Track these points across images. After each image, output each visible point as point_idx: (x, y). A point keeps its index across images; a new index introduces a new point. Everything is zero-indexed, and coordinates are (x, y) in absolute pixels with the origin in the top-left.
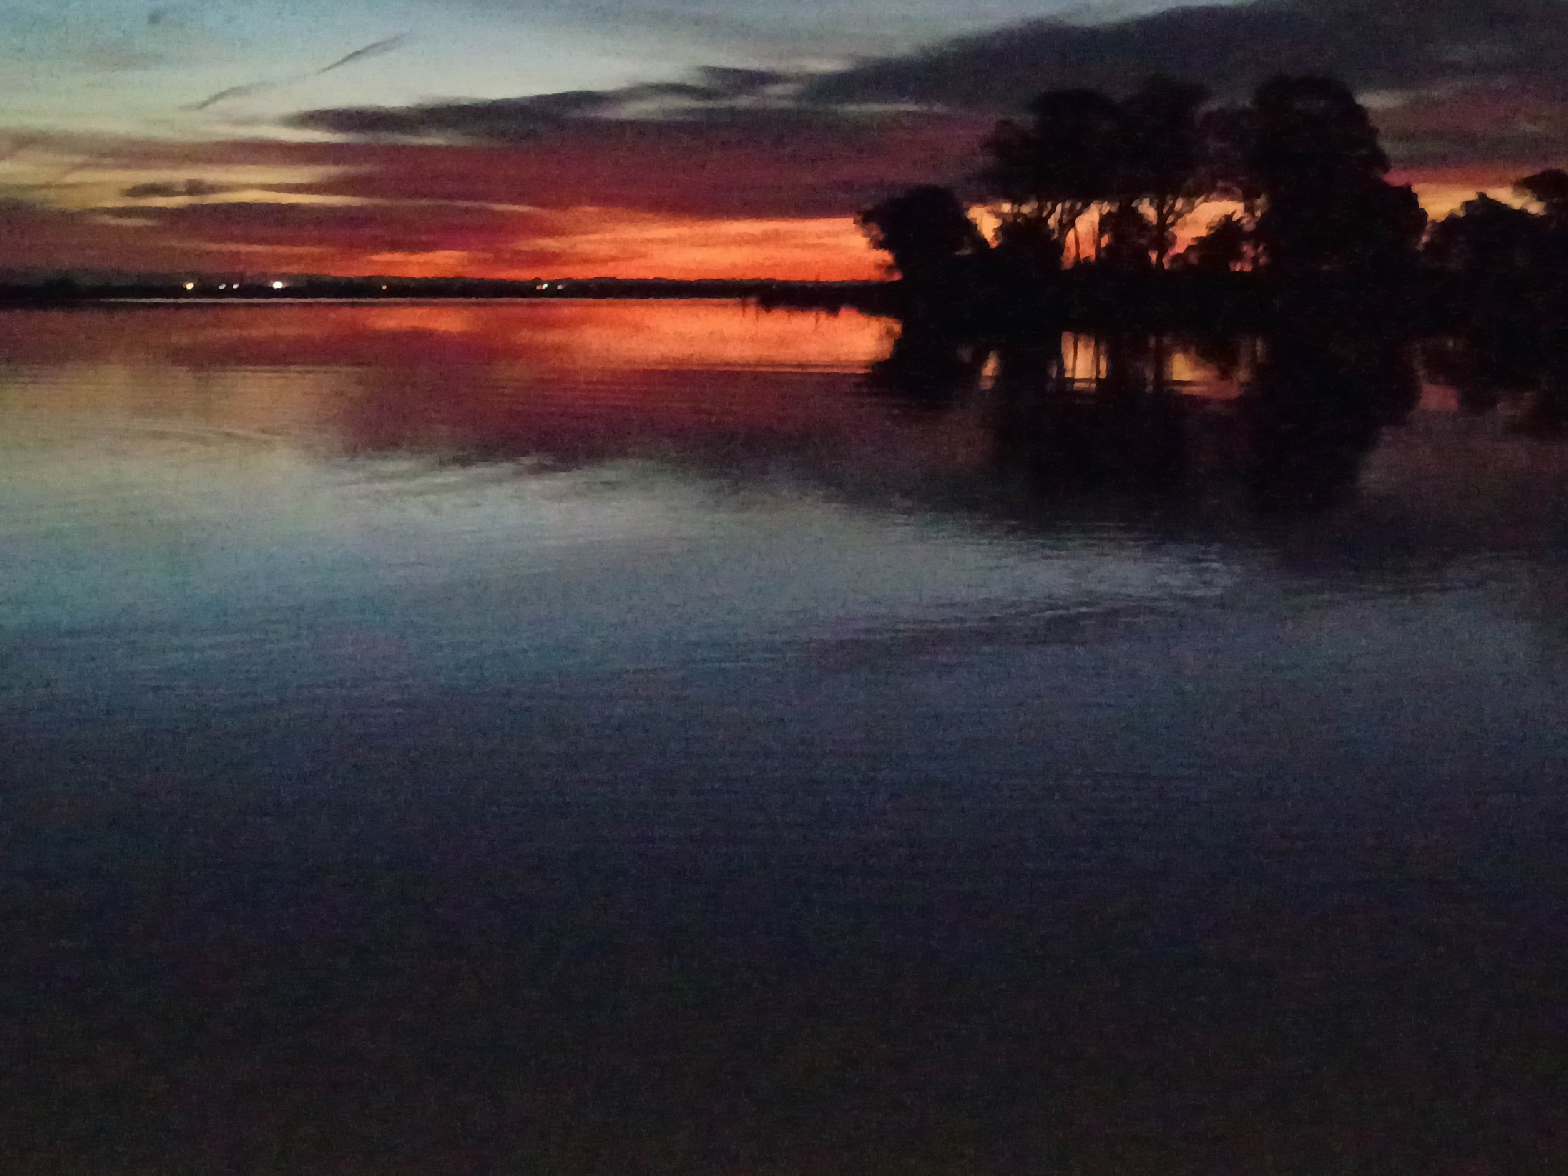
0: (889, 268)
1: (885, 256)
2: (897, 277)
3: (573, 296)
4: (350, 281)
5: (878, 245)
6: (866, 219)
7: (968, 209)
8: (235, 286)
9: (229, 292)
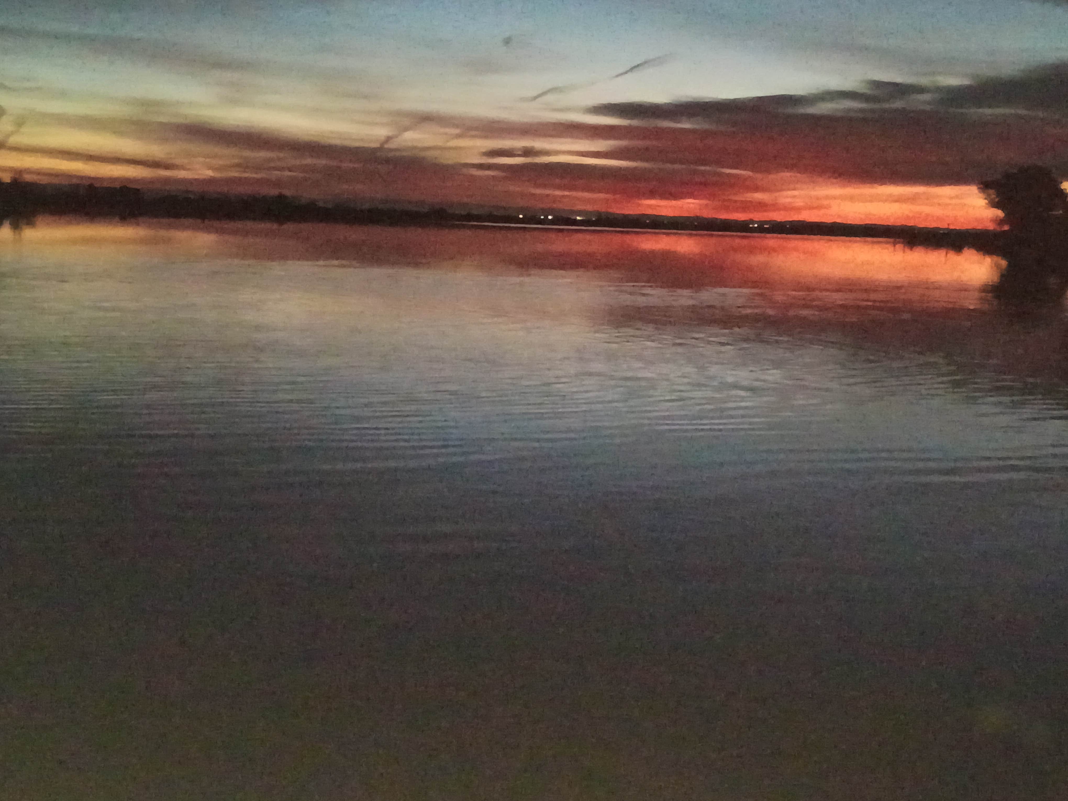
0: (1001, 222)
1: (1000, 213)
2: (1006, 228)
3: (774, 232)
4: (625, 216)
5: (994, 205)
6: (985, 186)
7: (1062, 183)
8: (550, 217)
9: (545, 221)
